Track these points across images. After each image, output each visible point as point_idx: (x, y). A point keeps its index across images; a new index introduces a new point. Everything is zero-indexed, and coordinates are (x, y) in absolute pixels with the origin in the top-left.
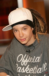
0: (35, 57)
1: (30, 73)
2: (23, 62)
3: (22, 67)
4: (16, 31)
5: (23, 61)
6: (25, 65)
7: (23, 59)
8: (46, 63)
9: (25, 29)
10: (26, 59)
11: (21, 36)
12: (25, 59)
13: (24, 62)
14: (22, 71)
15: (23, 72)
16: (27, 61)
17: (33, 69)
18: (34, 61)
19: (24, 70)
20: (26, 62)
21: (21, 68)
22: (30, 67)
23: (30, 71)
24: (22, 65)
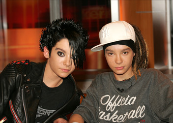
0: (129, 96)
1: (118, 122)
2: (109, 106)
3: (107, 113)
4: (111, 54)
5: (109, 104)
6: (112, 111)
7: (110, 102)
8: (144, 106)
9: (125, 53)
10: (115, 102)
11: (119, 62)
12: (113, 102)
13: (111, 106)
14: (106, 118)
15: (107, 120)
16: (115, 105)
17: (124, 116)
18: (127, 103)
19: (110, 117)
20: (114, 107)
21: (104, 113)
22: (118, 114)
23: (118, 119)
24: (107, 110)
